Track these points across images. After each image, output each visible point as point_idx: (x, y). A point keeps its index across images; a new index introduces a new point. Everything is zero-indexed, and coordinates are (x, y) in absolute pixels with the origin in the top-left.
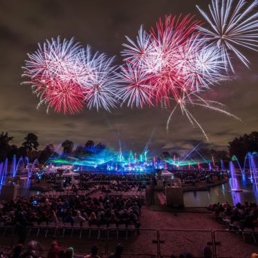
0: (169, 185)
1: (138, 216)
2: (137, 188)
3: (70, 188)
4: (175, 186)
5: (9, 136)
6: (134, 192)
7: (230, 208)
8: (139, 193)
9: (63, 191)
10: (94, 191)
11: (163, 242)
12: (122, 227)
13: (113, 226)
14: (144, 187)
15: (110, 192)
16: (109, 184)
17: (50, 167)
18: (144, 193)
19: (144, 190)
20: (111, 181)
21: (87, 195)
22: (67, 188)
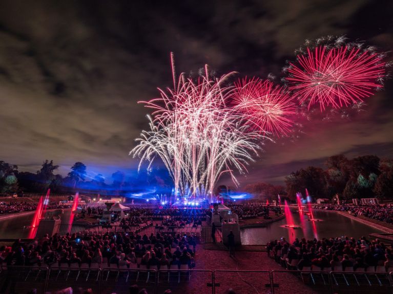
0: (225, 221)
1: (192, 255)
2: (192, 225)
3: (119, 223)
4: (232, 221)
5: (54, 165)
6: (189, 229)
7: (288, 245)
8: (194, 229)
9: (111, 227)
10: (145, 228)
11: (218, 285)
12: (175, 268)
13: (165, 268)
14: (200, 223)
15: (162, 228)
16: (162, 219)
17: (98, 200)
18: (199, 230)
19: (200, 226)
20: (165, 217)
21: (137, 232)
22: (115, 224)
